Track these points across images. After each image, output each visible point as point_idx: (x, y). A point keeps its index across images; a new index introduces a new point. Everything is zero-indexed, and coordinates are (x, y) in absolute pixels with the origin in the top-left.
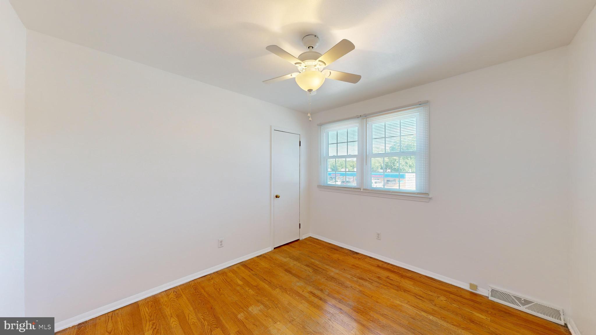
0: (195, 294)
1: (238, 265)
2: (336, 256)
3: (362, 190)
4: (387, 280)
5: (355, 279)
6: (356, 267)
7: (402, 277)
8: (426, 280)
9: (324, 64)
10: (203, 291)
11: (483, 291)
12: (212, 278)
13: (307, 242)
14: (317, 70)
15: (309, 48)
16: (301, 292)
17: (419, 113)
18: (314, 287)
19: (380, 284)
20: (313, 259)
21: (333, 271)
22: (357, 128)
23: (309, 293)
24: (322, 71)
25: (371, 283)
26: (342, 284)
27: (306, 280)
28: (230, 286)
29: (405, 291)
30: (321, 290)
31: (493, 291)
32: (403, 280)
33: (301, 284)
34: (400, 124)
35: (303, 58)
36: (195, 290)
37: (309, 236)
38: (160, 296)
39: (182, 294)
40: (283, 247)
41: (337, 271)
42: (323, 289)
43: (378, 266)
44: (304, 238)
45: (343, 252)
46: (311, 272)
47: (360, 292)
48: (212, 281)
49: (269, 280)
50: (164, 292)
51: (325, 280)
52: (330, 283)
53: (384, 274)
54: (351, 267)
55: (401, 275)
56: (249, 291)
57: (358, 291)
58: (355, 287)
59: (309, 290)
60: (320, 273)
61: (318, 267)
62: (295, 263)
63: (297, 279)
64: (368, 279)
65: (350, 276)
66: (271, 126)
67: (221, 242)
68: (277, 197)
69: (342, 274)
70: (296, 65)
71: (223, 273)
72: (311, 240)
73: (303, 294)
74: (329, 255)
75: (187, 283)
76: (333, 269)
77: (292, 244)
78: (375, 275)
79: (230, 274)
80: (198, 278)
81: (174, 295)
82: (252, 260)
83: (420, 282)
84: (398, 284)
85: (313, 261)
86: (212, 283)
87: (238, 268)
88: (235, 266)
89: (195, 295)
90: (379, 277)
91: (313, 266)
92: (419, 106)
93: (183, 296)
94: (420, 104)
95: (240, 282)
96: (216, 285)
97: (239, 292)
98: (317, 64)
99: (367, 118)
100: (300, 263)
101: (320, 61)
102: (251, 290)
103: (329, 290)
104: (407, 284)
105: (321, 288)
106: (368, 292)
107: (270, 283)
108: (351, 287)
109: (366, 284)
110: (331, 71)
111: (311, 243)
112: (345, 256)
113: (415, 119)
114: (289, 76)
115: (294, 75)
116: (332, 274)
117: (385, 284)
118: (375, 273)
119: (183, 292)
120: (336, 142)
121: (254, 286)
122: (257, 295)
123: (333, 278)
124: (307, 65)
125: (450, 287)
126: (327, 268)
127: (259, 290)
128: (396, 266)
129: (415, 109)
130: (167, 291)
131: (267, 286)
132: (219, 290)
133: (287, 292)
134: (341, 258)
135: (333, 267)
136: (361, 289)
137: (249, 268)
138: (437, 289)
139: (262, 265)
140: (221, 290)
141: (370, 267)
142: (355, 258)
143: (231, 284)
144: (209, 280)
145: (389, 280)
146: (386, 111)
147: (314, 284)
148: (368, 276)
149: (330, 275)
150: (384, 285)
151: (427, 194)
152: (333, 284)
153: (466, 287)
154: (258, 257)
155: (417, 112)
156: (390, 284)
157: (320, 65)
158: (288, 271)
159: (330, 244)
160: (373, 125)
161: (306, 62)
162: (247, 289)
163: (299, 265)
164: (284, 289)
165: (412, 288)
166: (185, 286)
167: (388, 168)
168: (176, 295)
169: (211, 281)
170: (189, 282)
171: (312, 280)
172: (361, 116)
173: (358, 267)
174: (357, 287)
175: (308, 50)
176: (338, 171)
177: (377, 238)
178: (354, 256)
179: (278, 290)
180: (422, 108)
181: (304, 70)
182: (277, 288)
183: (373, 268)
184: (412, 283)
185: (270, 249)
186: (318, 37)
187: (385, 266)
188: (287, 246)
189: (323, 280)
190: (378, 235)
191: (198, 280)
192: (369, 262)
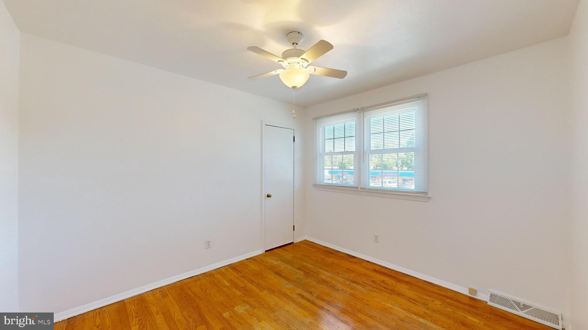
0: (181, 293)
1: (226, 267)
2: (330, 260)
3: (359, 190)
4: (382, 284)
5: (348, 282)
6: (351, 270)
7: (398, 281)
8: (425, 285)
9: (306, 62)
10: (189, 291)
11: (483, 296)
12: (199, 280)
13: (301, 245)
14: (301, 67)
15: (293, 44)
16: (289, 293)
17: (417, 107)
18: (303, 289)
19: (374, 287)
20: (306, 262)
21: (325, 275)
22: (355, 122)
23: (297, 295)
24: (307, 67)
25: (364, 287)
26: (333, 287)
27: (296, 283)
28: (217, 287)
29: (399, 294)
30: (311, 293)
31: (492, 295)
32: (399, 284)
33: (290, 286)
34: (399, 117)
35: (286, 55)
36: (182, 290)
37: (305, 239)
38: (146, 295)
39: (168, 293)
40: (275, 251)
41: (329, 274)
42: (312, 291)
43: (375, 270)
44: (298, 241)
45: (339, 256)
46: (302, 274)
47: (351, 295)
48: (199, 283)
49: (257, 282)
50: (151, 292)
51: (316, 283)
52: (321, 286)
53: (380, 278)
54: (345, 271)
55: (398, 280)
56: (236, 292)
57: (349, 294)
58: (346, 290)
59: (297, 292)
60: (312, 276)
61: (311, 271)
62: (286, 266)
63: (287, 282)
64: (362, 283)
65: (343, 279)
66: (262, 121)
67: (209, 242)
68: (268, 196)
69: (334, 277)
70: (279, 63)
71: (210, 274)
72: (306, 243)
73: (291, 295)
74: (323, 259)
75: (173, 284)
76: (326, 273)
77: (285, 248)
78: (370, 279)
79: (217, 276)
80: (184, 279)
81: (160, 294)
82: (241, 263)
83: (417, 287)
84: (393, 288)
85: (305, 264)
86: (199, 284)
87: (226, 270)
88: (223, 268)
89: (181, 295)
90: (374, 281)
91: (305, 269)
92: (418, 99)
93: (170, 295)
94: (419, 97)
95: (227, 284)
96: (203, 286)
97: (226, 293)
98: (300, 61)
99: (364, 112)
100: (292, 266)
101: (302, 59)
102: (238, 291)
103: (318, 292)
104: (403, 288)
105: (310, 290)
106: (359, 295)
107: (258, 285)
108: (343, 290)
109: (359, 287)
110: (316, 68)
111: (306, 246)
112: (340, 260)
113: (415, 113)
114: (273, 73)
115: (279, 71)
116: (324, 277)
117: (379, 288)
118: (370, 277)
119: (169, 291)
120: (333, 138)
121: (242, 287)
122: (243, 295)
123: (324, 281)
124: (291, 62)
125: (448, 292)
126: (320, 272)
127: (247, 292)
128: (394, 270)
129: (413, 103)
130: (153, 291)
131: (254, 288)
132: (205, 291)
133: (275, 294)
134: (336, 261)
135: (326, 270)
136: (352, 292)
137: (238, 270)
138: (433, 294)
139: (251, 267)
140: (207, 290)
141: (366, 272)
142: (351, 262)
143: (217, 285)
144: (196, 281)
145: (384, 284)
146: (384, 105)
147: (303, 287)
148: (362, 279)
149: (322, 278)
150: (377, 289)
151: (426, 193)
152: (324, 287)
153: (466, 292)
154: (247, 259)
155: (416, 106)
156: (385, 288)
157: (303, 62)
158: (278, 274)
159: (326, 247)
160: (371, 119)
161: (289, 60)
162: (234, 290)
163: (290, 267)
164: (272, 291)
165: (407, 292)
166: (171, 286)
167: (404, 166)
168: (162, 294)
169: (197, 282)
170: (175, 283)
171: (302, 283)
172: (358, 109)
173: (353, 271)
174: (349, 290)
175: (291, 47)
176: (346, 169)
177: (375, 241)
178: (350, 259)
179: (265, 292)
180: (421, 101)
181: (288, 67)
182: (265, 289)
183: (369, 273)
184: (407, 287)
185: (260, 251)
186: (301, 34)
187: (383, 270)
188: (279, 249)
189: (313, 283)
190: (376, 237)
191: (184, 281)
192: (365, 266)
